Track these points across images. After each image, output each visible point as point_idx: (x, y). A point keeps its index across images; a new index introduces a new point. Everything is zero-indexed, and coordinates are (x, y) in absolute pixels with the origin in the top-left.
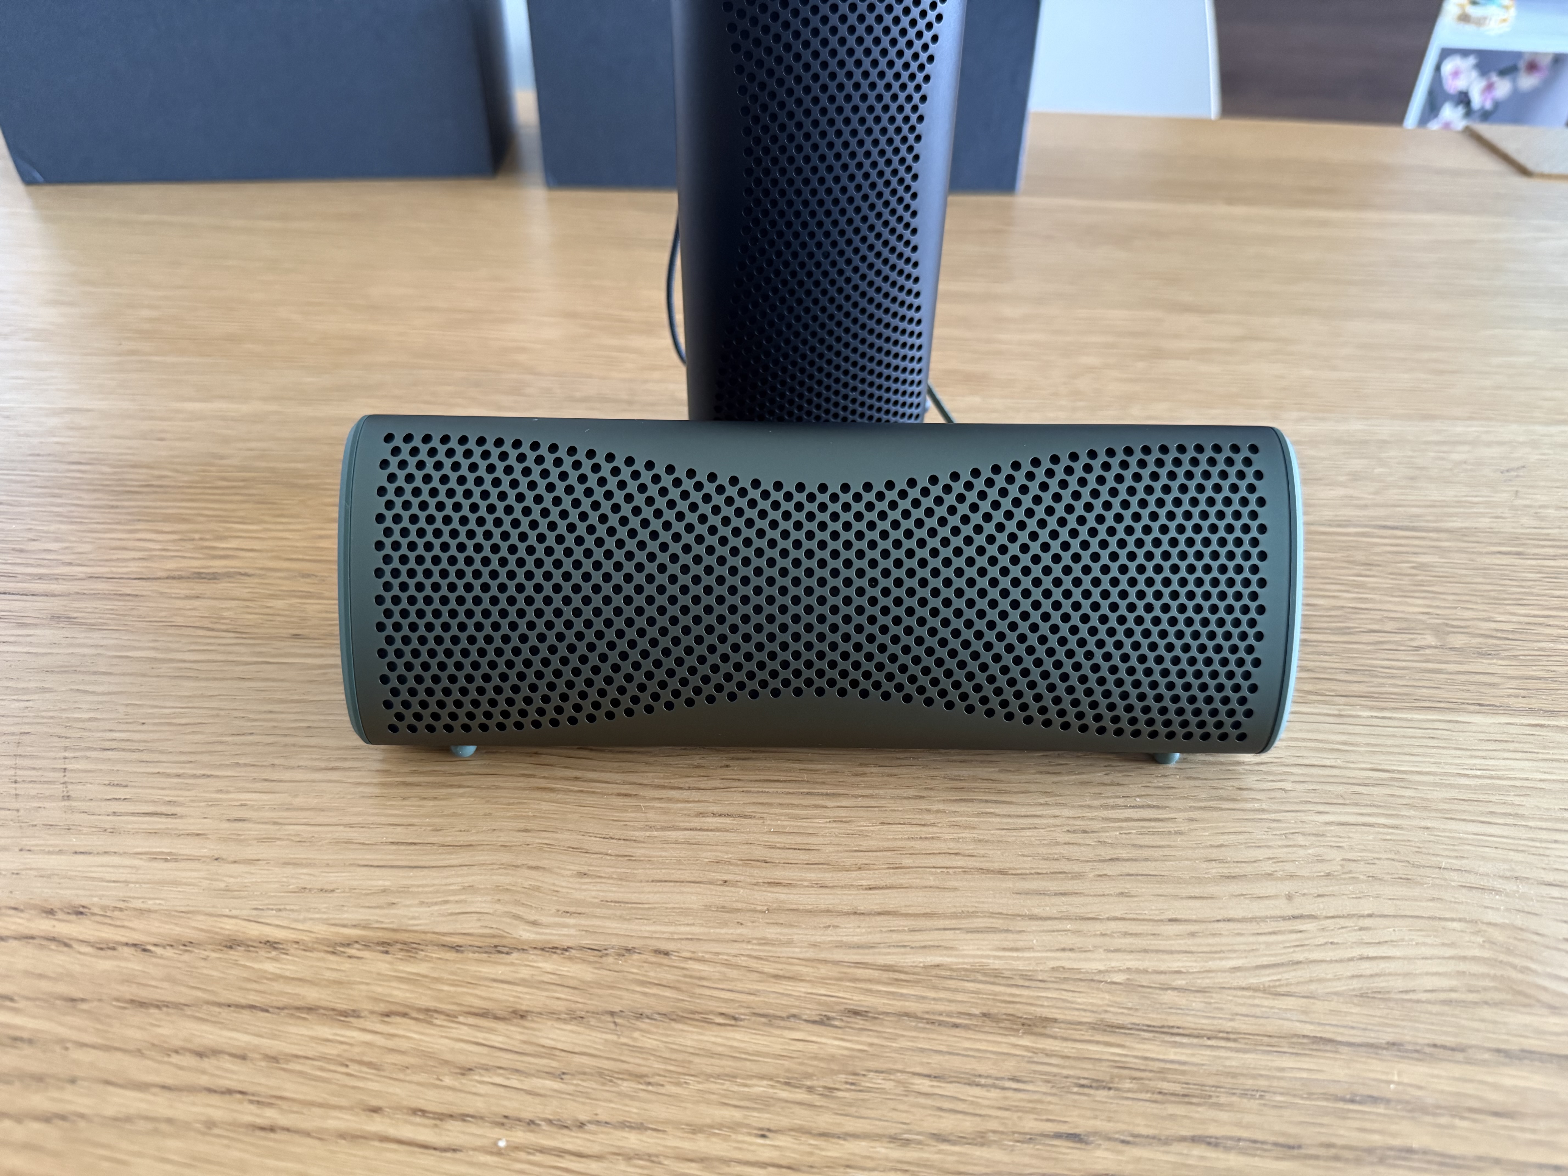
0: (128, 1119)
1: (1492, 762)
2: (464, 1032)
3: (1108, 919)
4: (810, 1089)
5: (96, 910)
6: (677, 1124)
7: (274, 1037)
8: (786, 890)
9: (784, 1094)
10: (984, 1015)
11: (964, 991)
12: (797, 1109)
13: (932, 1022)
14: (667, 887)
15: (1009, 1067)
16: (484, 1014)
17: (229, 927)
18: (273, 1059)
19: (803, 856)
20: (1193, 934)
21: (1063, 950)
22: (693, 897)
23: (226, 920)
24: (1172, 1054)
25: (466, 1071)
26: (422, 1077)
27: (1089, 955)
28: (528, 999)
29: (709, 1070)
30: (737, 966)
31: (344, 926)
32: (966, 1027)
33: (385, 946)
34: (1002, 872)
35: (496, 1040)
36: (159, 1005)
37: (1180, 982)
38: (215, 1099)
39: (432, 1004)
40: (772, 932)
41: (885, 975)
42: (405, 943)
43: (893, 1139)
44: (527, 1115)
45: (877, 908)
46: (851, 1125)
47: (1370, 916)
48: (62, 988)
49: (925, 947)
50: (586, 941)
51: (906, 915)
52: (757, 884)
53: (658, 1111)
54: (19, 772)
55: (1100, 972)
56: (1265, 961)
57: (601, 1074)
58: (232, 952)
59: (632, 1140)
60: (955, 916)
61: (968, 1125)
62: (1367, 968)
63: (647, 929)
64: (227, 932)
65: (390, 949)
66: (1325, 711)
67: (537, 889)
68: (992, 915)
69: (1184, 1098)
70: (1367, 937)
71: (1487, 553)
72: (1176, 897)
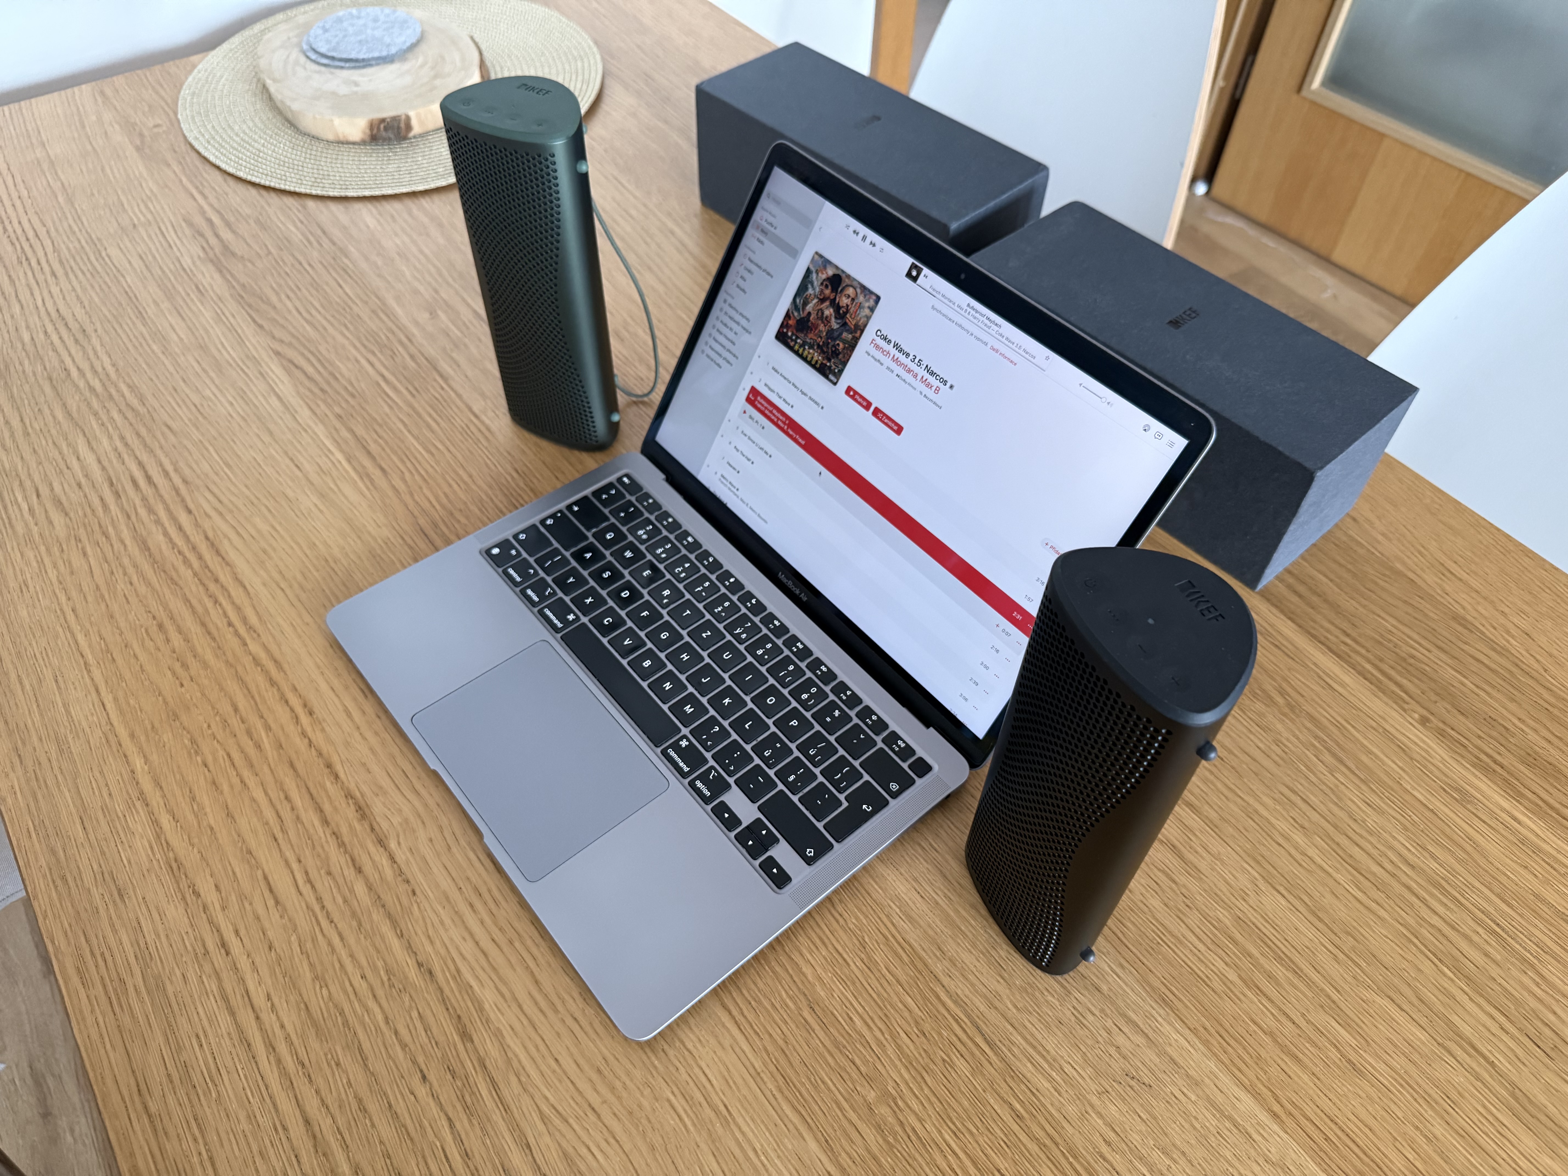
0: (255, 801)
3: (539, 1034)
4: (389, 979)
5: (315, 717)
6: (350, 949)
7: (305, 811)
8: (471, 912)
9: (382, 973)
10: (460, 1017)
11: (466, 1003)
12: (379, 981)
14: (444, 872)
16: (353, 861)
17: (335, 759)
21: (511, 1026)
23: (337, 754)
24: (485, 1093)
25: (329, 873)
26: (319, 864)
27: (516, 1038)
28: (368, 868)
29: (377, 943)
31: (358, 789)
32: (450, 1014)
33: (359, 808)
34: (537, 982)
35: (346, 873)
38: (275, 816)
39: (347, 843)
40: (448, 921)
41: (454, 972)
42: (364, 813)
43: (386, 1018)
44: (325, 903)
45: (485, 948)
46: (384, 1002)
49: (477, 976)
50: (403, 866)
51: (488, 960)
52: (467, 899)
56: (559, 1108)
57: (354, 913)
59: (336, 941)
60: (500, 978)
61: (407, 1039)
62: (584, 1152)
63: (421, 880)
64: (333, 760)
65: (359, 811)
66: (756, 1065)
67: (414, 831)
68: (511, 990)
69: (466, 1107)
70: (603, 1145)
71: (1002, 1098)
72: (571, 1055)
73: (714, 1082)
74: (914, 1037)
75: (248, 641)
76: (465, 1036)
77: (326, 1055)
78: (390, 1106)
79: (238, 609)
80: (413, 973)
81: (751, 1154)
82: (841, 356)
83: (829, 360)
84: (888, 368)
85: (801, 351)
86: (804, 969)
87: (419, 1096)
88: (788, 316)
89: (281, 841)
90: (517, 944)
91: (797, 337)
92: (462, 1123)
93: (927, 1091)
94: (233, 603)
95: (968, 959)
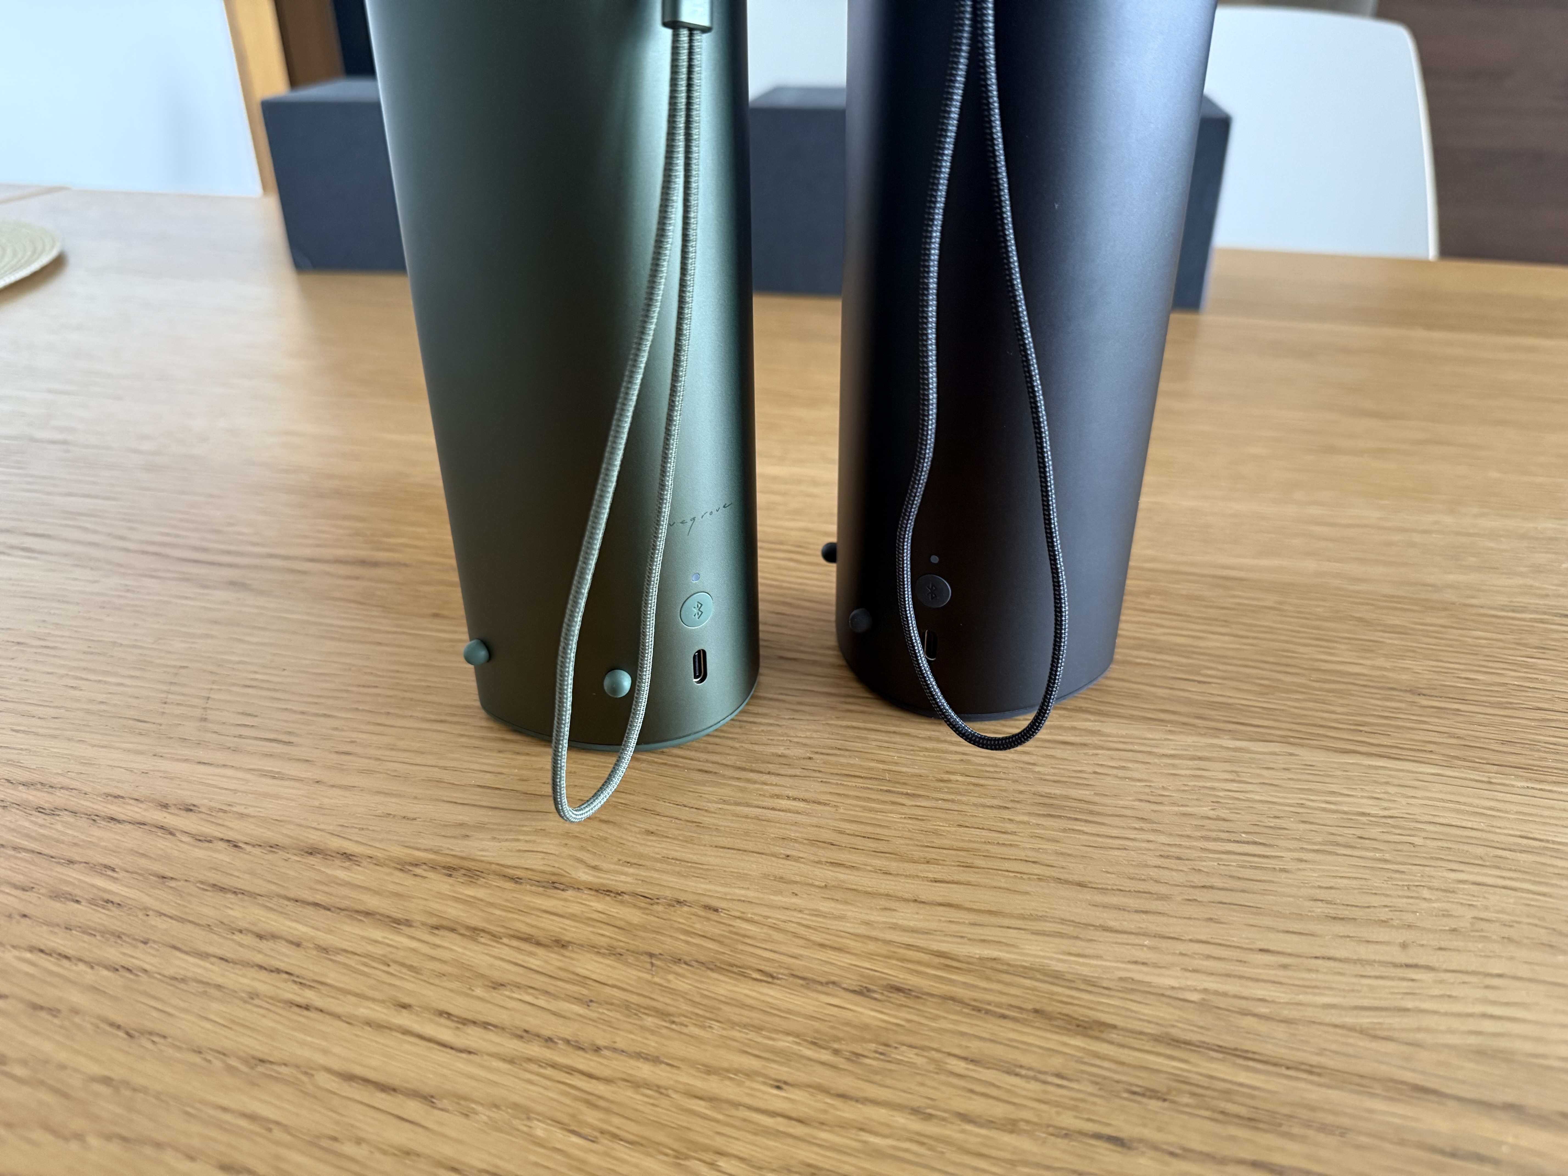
0: (184, 980)
2: (505, 952)
3: (1191, 941)
5: (203, 809)
6: (692, 1063)
7: (330, 932)
8: (848, 871)
9: (808, 1053)
10: (1036, 1011)
11: (1020, 986)
12: (819, 1069)
13: (978, 1009)
14: (730, 853)
15: (1056, 1063)
16: (527, 939)
17: (316, 837)
18: (324, 950)
19: (872, 845)
20: (1285, 967)
21: (1136, 963)
22: (753, 866)
23: (312, 831)
25: (497, 986)
26: (455, 985)
27: (1163, 971)
28: (572, 931)
29: (736, 1019)
31: (418, 849)
35: (534, 963)
37: (1263, 1010)
38: (263, 975)
39: (481, 924)
41: (937, 960)
42: (469, 870)
43: (916, 1111)
44: (547, 1033)
45: (940, 900)
47: (1500, 976)
49: (983, 941)
51: (969, 910)
52: (819, 862)
53: (677, 1048)
54: (170, 696)
55: (1173, 988)
56: (1366, 1003)
57: (627, 1006)
58: (311, 858)
60: (1022, 917)
62: (1488, 1026)
63: (701, 886)
64: (311, 841)
65: (454, 873)
66: (1472, 777)
67: (605, 839)
68: (1063, 921)
69: (1251, 1122)
70: (1493, 995)
73: (1464, 824)
76: (1092, 1029)
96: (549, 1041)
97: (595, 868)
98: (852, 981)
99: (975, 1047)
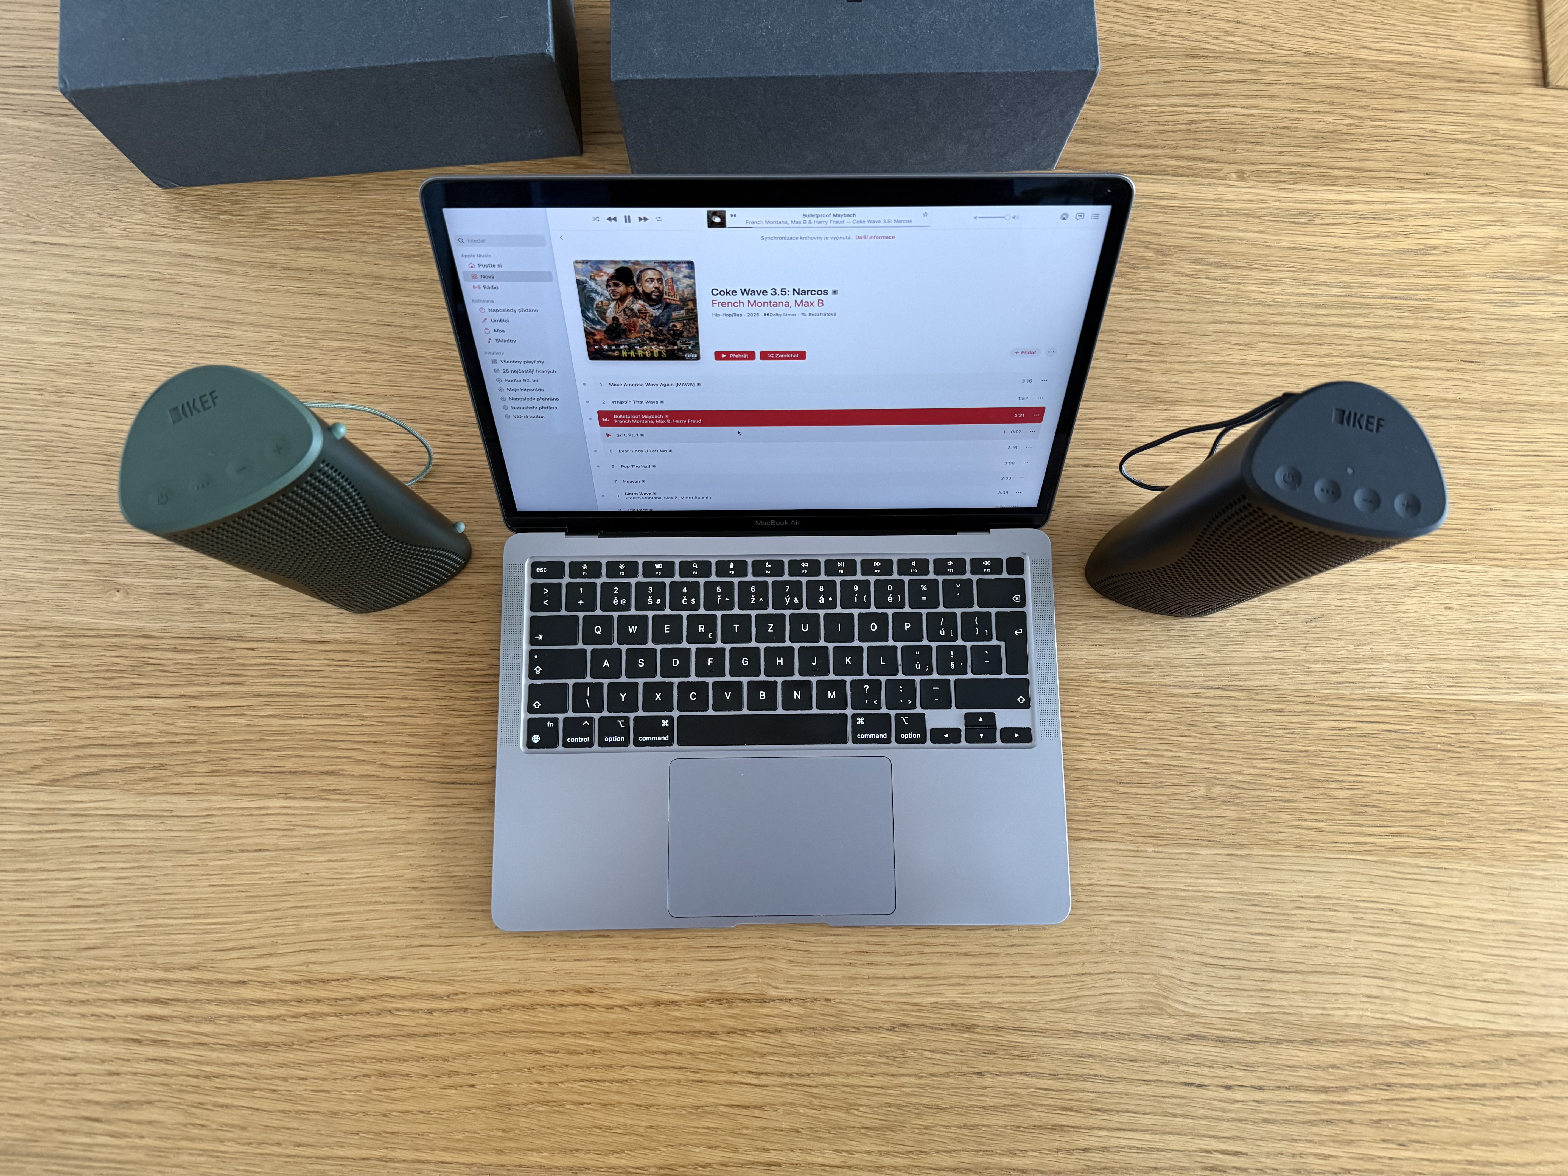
0: (648, 1080)
1: (1199, 881)
2: (759, 1039)
3: (1006, 977)
4: (888, 1057)
5: (596, 990)
6: (841, 1073)
7: (690, 1045)
8: (875, 967)
9: (879, 1060)
10: (953, 1024)
11: (945, 1013)
12: (883, 1066)
14: (826, 967)
15: (960, 1046)
17: (655, 995)
18: (692, 1054)
19: (882, 949)
20: (1039, 984)
21: (986, 993)
22: (838, 972)
23: (650, 991)
24: (1020, 1039)
25: (763, 1055)
26: (748, 1059)
27: (997, 995)
28: (780, 1023)
29: (852, 1051)
30: (858, 1006)
31: (700, 992)
32: (945, 1030)
33: (719, 1001)
34: (966, 954)
35: (772, 1042)
36: (642, 1033)
37: (1029, 1007)
38: (677, 1071)
39: (745, 1027)
40: (870, 989)
41: (916, 1008)
42: (727, 999)
43: (917, 1076)
44: (788, 1072)
45: (915, 975)
46: (902, 1071)
47: (1114, 972)
48: (601, 1028)
49: (932, 994)
50: (798, 996)
51: (923, 978)
52: (864, 964)
53: (835, 1068)
55: (1000, 1003)
56: (1065, 996)
57: (813, 1054)
58: (660, 1007)
60: (944, 978)
61: (943, 1070)
62: (1104, 998)
63: (819, 988)
64: (654, 998)
65: (722, 1002)
66: (1130, 848)
67: (773, 969)
68: (959, 977)
69: (1021, 1057)
70: (1109, 983)
71: (1263, 711)
72: (1036, 965)
73: (1121, 883)
74: (1187, 733)
75: (464, 1005)
76: (970, 1028)
77: (914, 1133)
78: (983, 1108)
79: (415, 996)
80: (895, 1038)
81: (1183, 894)
82: (685, 334)
83: (675, 344)
84: (749, 315)
85: (632, 354)
86: (1091, 767)
87: (991, 1084)
88: (588, 334)
89: (704, 1078)
90: (927, 950)
91: (618, 346)
92: (1031, 1067)
93: (1225, 754)
94: (404, 997)
95: (1163, 653)
96: (791, 1075)
97: (776, 988)
98: (887, 1026)
99: (934, 1045)
